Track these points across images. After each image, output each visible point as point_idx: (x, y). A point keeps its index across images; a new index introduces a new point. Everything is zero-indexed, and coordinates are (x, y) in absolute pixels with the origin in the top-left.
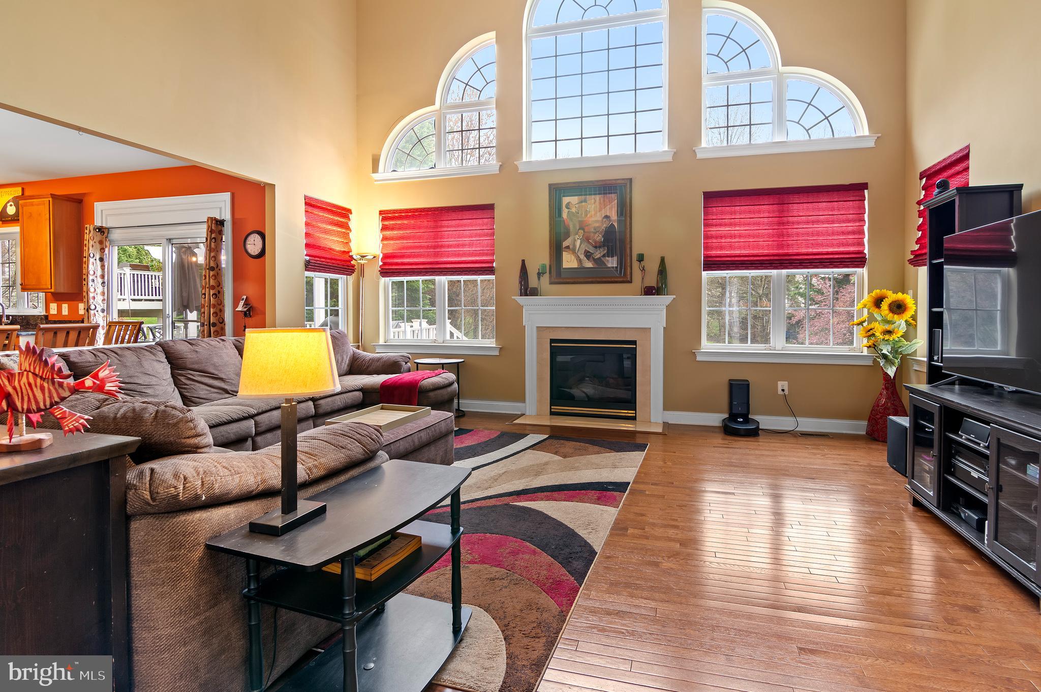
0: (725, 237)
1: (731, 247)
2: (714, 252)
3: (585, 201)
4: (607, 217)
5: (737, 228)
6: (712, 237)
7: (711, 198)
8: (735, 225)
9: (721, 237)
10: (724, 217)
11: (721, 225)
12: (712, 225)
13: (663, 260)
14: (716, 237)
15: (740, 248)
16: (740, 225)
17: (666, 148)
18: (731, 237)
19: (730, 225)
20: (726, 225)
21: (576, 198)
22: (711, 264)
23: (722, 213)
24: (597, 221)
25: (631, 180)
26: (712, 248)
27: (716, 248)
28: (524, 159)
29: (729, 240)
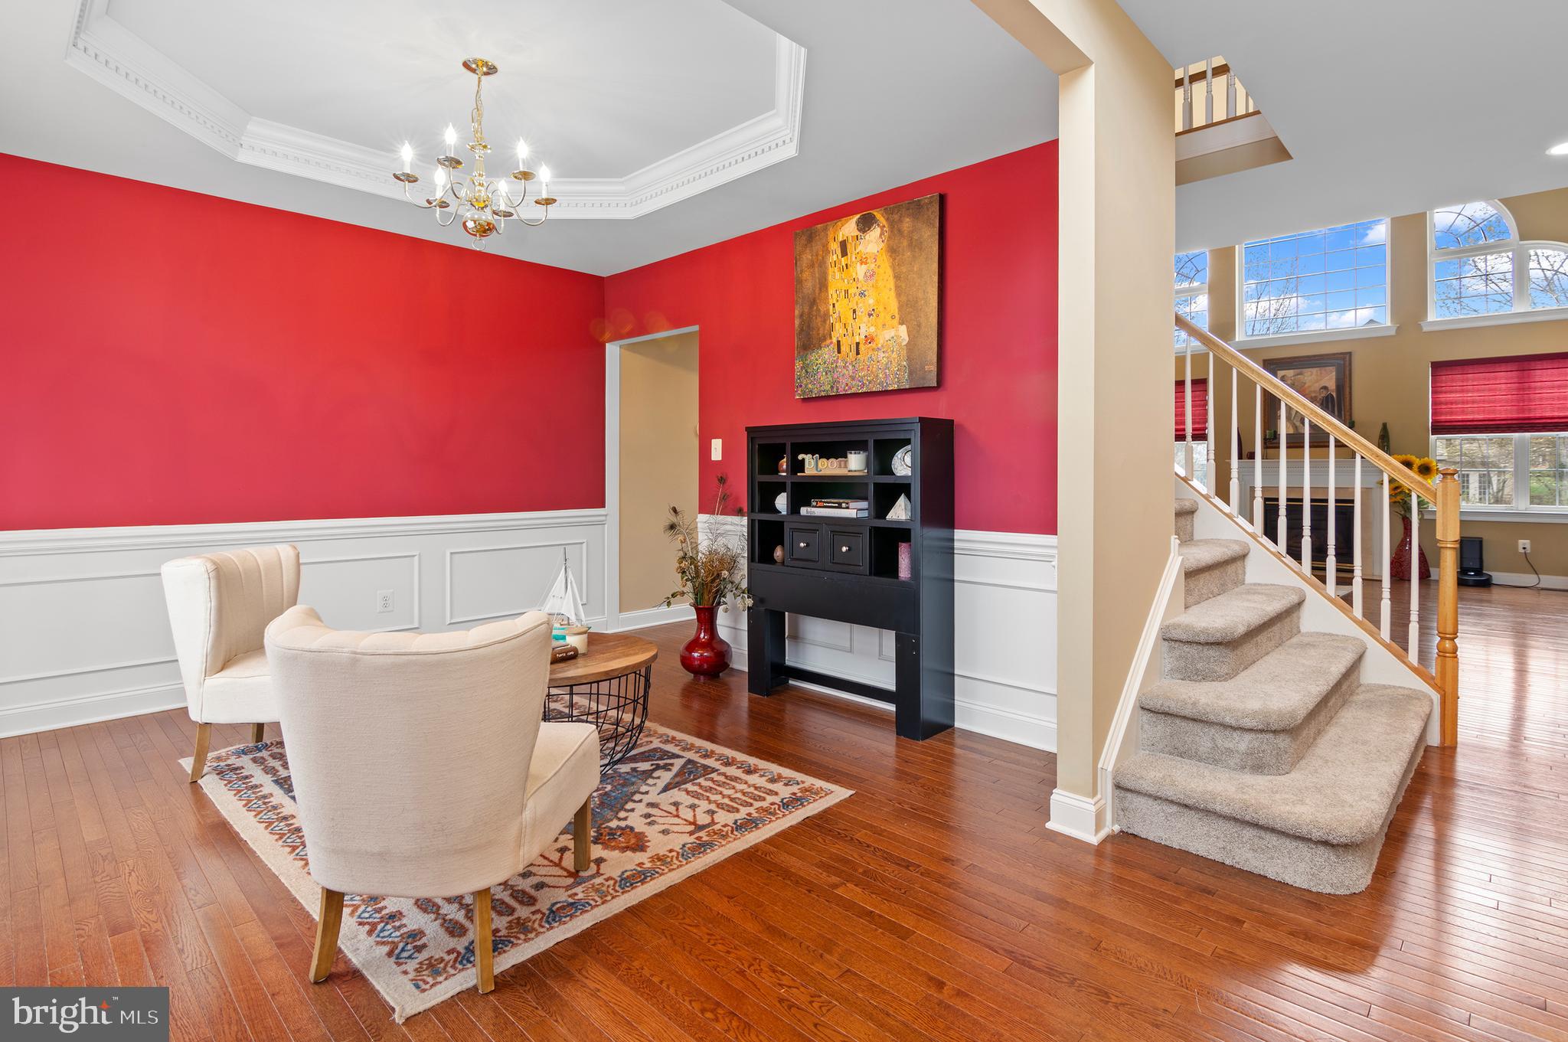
0: (1456, 403)
1: (1463, 412)
2: (1443, 418)
3: (1301, 374)
4: (1325, 388)
5: (1470, 395)
6: (1441, 403)
7: (1439, 368)
8: (1468, 391)
9: (1452, 403)
10: (1455, 384)
11: (1451, 392)
12: (1441, 392)
13: (1385, 426)
14: (1446, 404)
15: (1473, 413)
16: (1473, 392)
17: (1389, 324)
18: (1463, 403)
19: (1462, 391)
20: (1456, 392)
21: (1292, 371)
22: (1439, 428)
23: (1453, 380)
24: (1315, 392)
25: (1350, 353)
26: (1441, 414)
27: (1446, 414)
28: (1237, 340)
29: (1460, 406)
